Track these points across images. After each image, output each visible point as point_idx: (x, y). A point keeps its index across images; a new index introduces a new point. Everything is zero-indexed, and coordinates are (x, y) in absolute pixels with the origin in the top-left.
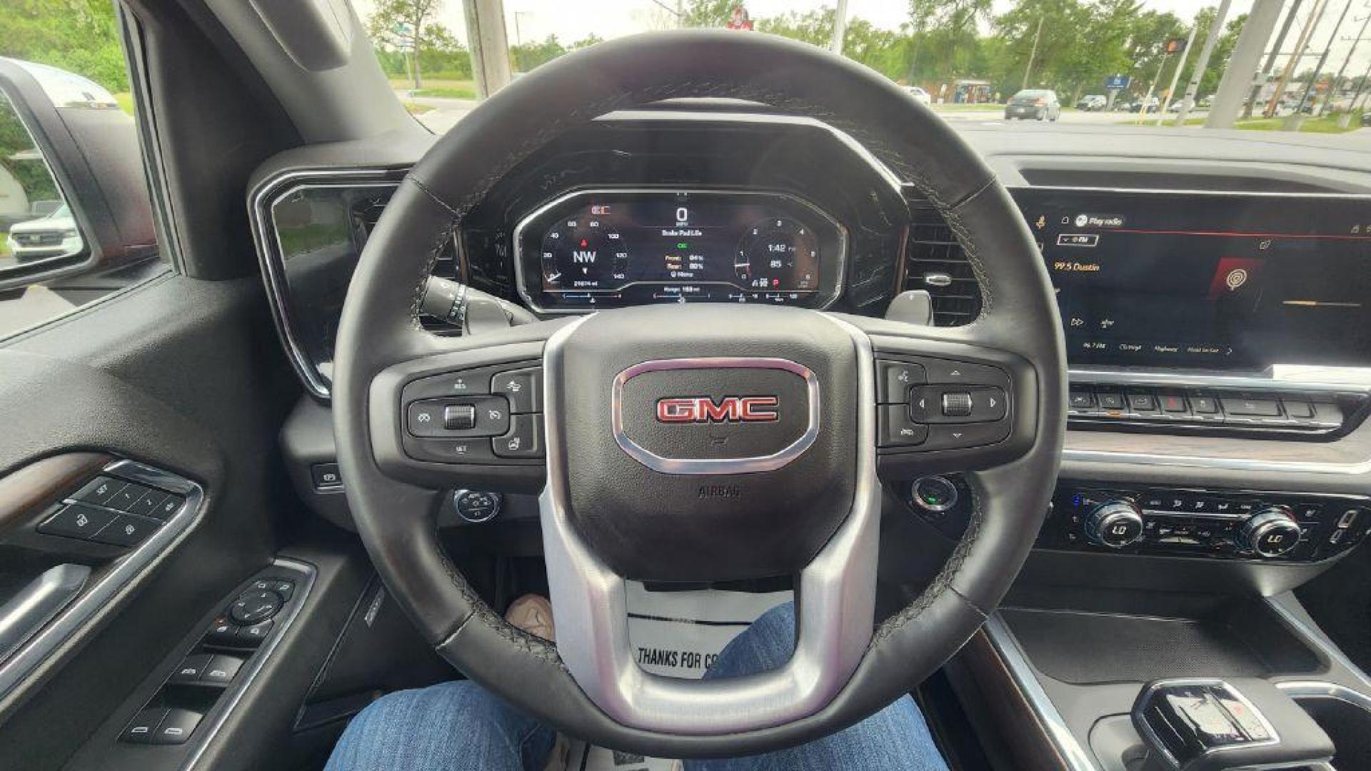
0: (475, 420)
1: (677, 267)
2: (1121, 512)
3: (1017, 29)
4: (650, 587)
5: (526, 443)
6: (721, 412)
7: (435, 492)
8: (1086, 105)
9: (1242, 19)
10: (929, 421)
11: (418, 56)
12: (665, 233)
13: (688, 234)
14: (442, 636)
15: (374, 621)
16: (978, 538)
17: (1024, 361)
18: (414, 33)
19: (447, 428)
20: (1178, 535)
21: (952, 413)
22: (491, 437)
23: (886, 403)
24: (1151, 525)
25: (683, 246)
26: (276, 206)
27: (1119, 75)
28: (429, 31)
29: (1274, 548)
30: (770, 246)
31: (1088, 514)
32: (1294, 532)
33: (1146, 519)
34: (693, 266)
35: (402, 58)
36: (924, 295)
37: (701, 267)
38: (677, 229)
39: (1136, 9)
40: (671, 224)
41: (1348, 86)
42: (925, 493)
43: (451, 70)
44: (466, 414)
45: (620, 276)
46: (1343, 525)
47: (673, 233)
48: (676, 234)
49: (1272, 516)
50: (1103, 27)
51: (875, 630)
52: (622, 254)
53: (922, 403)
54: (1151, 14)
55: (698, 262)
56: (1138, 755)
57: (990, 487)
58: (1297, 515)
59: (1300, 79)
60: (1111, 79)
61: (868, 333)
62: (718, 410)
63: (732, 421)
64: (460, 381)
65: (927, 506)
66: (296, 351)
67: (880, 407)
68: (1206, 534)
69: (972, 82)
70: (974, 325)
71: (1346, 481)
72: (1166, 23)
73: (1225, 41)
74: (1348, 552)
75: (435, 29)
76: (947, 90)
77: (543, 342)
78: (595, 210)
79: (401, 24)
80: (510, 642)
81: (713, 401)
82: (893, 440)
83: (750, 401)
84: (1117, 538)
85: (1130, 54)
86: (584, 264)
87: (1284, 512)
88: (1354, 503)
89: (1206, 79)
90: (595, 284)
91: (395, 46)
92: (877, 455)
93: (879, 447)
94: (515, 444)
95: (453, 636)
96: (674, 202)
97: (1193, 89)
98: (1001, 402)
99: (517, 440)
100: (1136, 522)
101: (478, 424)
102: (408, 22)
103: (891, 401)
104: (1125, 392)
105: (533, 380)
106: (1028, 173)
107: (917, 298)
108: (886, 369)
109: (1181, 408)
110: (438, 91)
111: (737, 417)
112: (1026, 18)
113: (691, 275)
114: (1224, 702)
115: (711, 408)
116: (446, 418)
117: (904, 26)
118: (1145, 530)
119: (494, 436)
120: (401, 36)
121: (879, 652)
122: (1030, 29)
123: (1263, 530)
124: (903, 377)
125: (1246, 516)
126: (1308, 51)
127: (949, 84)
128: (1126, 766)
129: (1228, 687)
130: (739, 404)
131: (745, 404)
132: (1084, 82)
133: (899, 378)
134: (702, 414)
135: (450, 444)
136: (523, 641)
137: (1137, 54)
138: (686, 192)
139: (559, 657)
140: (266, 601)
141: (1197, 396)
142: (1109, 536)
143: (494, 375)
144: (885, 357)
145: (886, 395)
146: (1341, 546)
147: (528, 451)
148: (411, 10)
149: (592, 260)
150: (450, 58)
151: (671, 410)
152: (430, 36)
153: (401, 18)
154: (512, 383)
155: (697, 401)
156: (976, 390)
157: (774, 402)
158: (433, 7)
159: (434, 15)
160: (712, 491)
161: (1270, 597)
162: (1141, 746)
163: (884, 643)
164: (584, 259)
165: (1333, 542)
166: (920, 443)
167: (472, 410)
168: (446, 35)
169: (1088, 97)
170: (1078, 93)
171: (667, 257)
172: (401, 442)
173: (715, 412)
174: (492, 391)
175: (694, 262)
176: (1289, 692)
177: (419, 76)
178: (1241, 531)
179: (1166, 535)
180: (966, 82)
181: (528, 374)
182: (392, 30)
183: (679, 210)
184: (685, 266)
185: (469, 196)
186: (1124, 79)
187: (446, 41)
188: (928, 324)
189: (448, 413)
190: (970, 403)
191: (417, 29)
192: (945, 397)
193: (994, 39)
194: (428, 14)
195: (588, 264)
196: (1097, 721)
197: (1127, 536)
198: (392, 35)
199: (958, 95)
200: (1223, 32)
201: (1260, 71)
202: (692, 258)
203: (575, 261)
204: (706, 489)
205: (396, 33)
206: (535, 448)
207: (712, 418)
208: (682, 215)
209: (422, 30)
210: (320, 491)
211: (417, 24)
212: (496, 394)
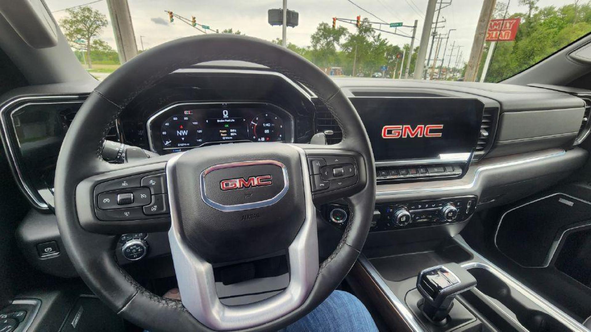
0: (133, 199)
1: (225, 135)
2: (402, 213)
3: (349, 49)
4: (226, 283)
5: (160, 207)
6: (248, 184)
7: (114, 236)
8: (375, 76)
9: (417, 48)
10: (329, 179)
11: (89, 53)
12: (218, 121)
13: (229, 121)
14: (120, 307)
15: (77, 324)
16: (352, 223)
17: (360, 155)
18: (86, 43)
19: (119, 204)
20: (422, 218)
21: (336, 175)
22: (142, 206)
23: (313, 175)
24: (413, 216)
25: (227, 126)
26: (13, 114)
27: (384, 66)
28: (95, 42)
29: (451, 218)
30: (264, 124)
31: (393, 215)
32: (455, 211)
33: (411, 214)
34: (232, 134)
35: (80, 54)
36: (323, 135)
37: (236, 134)
38: (224, 119)
39: (386, 44)
40: (222, 117)
41: (451, 70)
42: (335, 216)
43: (108, 60)
44: (129, 197)
45: (200, 140)
46: (468, 207)
47: (222, 121)
48: (224, 121)
49: (448, 207)
50: (377, 49)
51: (320, 267)
52: (200, 131)
53: (326, 173)
54: (391, 45)
55: (234, 132)
56: (422, 303)
57: (354, 202)
58: (455, 205)
59: (438, 68)
60: (382, 67)
61: (304, 149)
62: (247, 183)
63: (254, 186)
64: (125, 182)
65: (336, 221)
66: (25, 186)
67: (311, 176)
68: (431, 216)
69: (336, 68)
70: (341, 143)
71: (466, 191)
72: (396, 48)
73: (414, 55)
74: (471, 216)
75: (98, 41)
76: (327, 70)
77: (166, 163)
78: (186, 112)
79: (79, 39)
80: (158, 303)
81: (245, 180)
82: (317, 188)
83: (260, 178)
84: (403, 222)
85: (387, 58)
86: (182, 136)
87: (451, 204)
88: (469, 198)
89: (411, 67)
90: (188, 144)
91: (76, 48)
92: (312, 195)
93: (313, 192)
94: (154, 209)
95: (127, 305)
96: (221, 107)
97: (407, 70)
98: (353, 170)
99: (156, 206)
100: (408, 215)
101: (135, 200)
102: (84, 38)
103: (315, 173)
104: (397, 169)
105: (162, 179)
106: (355, 93)
107: (320, 136)
108: (311, 161)
109: (416, 173)
110: (101, 69)
111: (255, 185)
112: (351, 46)
113: (231, 138)
114: (444, 274)
115: (244, 183)
116: (118, 200)
117: (309, 47)
118: (412, 218)
119: (144, 206)
120: (80, 44)
121: (323, 275)
122: (353, 49)
123: (447, 211)
124: (318, 164)
125: (441, 208)
126: (438, 59)
127: (328, 68)
128: (418, 308)
129: (444, 267)
130: (255, 179)
131: (258, 179)
132: (374, 68)
133: (316, 165)
134: (240, 186)
135: (121, 211)
136: (164, 302)
137: (389, 59)
138: (226, 103)
139: (183, 307)
140: (7, 324)
141: (420, 168)
142: (401, 222)
143: (142, 178)
144: (311, 158)
145: (313, 172)
146: (469, 214)
147: (162, 211)
148: (85, 33)
149: (186, 134)
150: (107, 55)
151: (227, 185)
152: (96, 44)
153: (79, 36)
154: (151, 181)
155: (238, 180)
156: (344, 166)
157: (270, 177)
158: (97, 32)
159: (97, 36)
160: (248, 217)
161: (454, 237)
162: (423, 299)
163: (324, 271)
164: (182, 133)
165: (467, 213)
166: (327, 189)
167: (132, 195)
168: (105, 44)
169: (375, 73)
170: (372, 72)
171: (221, 131)
172: (94, 214)
173: (245, 184)
174: (142, 185)
175: (232, 132)
176: (465, 268)
177: (90, 63)
178: (440, 213)
179: (418, 219)
180: (333, 68)
181: (159, 177)
182: (74, 42)
183: (224, 111)
184: (228, 134)
185: (126, 100)
186: (386, 67)
187: (105, 48)
188: (326, 144)
189: (119, 197)
190: (343, 171)
191: (89, 42)
192: (334, 170)
193: (342, 52)
194: (95, 35)
195: (185, 136)
196: (407, 293)
197: (406, 221)
198: (74, 44)
199: (332, 72)
200: (413, 52)
201: (426, 65)
202: (231, 131)
203: (178, 135)
204: (245, 217)
205: (77, 43)
206: (165, 209)
207: (245, 186)
208: (225, 113)
209: (91, 42)
210: (42, 258)
211: (88, 39)
212: (144, 187)
